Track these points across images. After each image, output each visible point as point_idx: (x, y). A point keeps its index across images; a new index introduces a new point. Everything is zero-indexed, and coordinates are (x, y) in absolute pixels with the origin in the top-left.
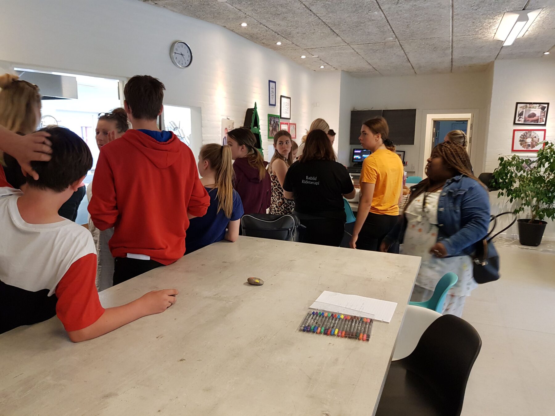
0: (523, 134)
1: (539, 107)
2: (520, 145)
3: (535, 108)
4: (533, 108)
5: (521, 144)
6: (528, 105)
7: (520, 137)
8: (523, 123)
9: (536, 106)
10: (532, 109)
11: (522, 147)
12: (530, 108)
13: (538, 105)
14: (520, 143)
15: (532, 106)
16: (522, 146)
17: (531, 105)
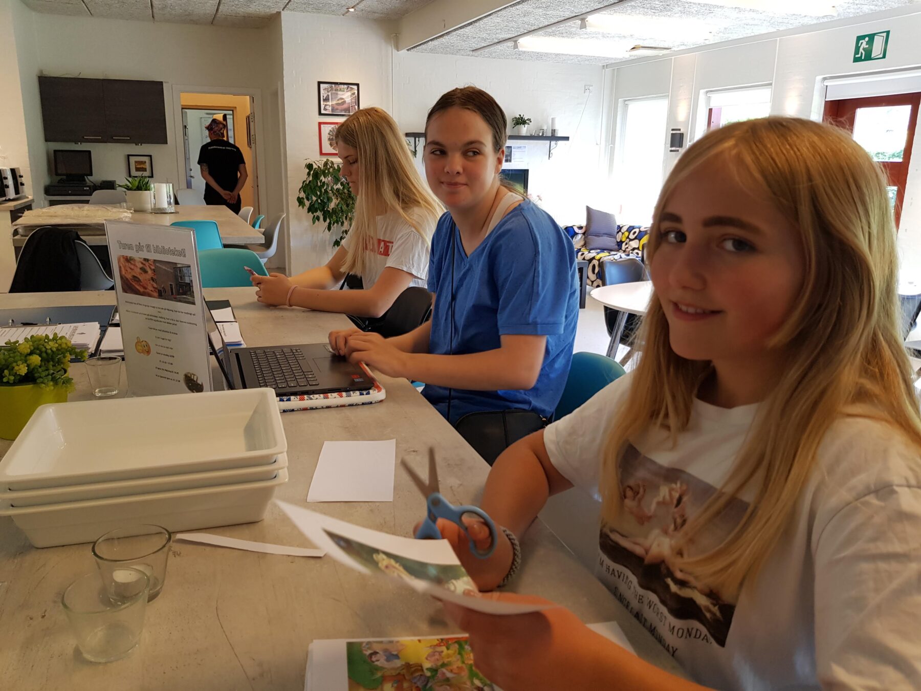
0: (332, 130)
1: (347, 88)
2: (329, 146)
3: (343, 91)
4: (340, 90)
5: (331, 145)
6: (333, 85)
7: (329, 134)
8: (331, 113)
9: (344, 88)
10: (339, 93)
11: (333, 149)
12: (336, 90)
13: (345, 86)
14: (329, 142)
15: (339, 88)
16: (332, 147)
17: (337, 86)
